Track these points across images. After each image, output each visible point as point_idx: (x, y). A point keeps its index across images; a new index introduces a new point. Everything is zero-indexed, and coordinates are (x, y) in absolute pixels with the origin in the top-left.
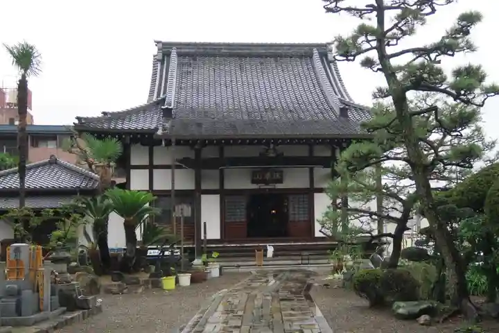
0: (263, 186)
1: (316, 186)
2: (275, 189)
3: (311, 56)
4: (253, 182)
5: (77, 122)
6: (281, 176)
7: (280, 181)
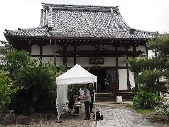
0: (95, 66)
1: (120, 65)
2: (100, 67)
3: (110, 11)
4: (90, 64)
5: (5, 32)
6: (104, 61)
7: (103, 63)
